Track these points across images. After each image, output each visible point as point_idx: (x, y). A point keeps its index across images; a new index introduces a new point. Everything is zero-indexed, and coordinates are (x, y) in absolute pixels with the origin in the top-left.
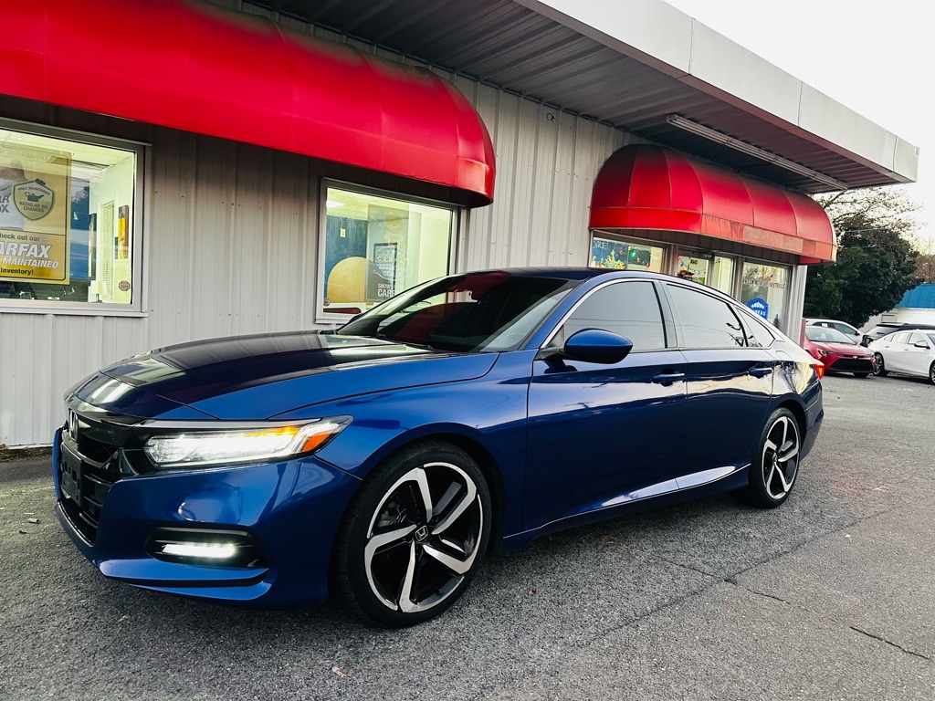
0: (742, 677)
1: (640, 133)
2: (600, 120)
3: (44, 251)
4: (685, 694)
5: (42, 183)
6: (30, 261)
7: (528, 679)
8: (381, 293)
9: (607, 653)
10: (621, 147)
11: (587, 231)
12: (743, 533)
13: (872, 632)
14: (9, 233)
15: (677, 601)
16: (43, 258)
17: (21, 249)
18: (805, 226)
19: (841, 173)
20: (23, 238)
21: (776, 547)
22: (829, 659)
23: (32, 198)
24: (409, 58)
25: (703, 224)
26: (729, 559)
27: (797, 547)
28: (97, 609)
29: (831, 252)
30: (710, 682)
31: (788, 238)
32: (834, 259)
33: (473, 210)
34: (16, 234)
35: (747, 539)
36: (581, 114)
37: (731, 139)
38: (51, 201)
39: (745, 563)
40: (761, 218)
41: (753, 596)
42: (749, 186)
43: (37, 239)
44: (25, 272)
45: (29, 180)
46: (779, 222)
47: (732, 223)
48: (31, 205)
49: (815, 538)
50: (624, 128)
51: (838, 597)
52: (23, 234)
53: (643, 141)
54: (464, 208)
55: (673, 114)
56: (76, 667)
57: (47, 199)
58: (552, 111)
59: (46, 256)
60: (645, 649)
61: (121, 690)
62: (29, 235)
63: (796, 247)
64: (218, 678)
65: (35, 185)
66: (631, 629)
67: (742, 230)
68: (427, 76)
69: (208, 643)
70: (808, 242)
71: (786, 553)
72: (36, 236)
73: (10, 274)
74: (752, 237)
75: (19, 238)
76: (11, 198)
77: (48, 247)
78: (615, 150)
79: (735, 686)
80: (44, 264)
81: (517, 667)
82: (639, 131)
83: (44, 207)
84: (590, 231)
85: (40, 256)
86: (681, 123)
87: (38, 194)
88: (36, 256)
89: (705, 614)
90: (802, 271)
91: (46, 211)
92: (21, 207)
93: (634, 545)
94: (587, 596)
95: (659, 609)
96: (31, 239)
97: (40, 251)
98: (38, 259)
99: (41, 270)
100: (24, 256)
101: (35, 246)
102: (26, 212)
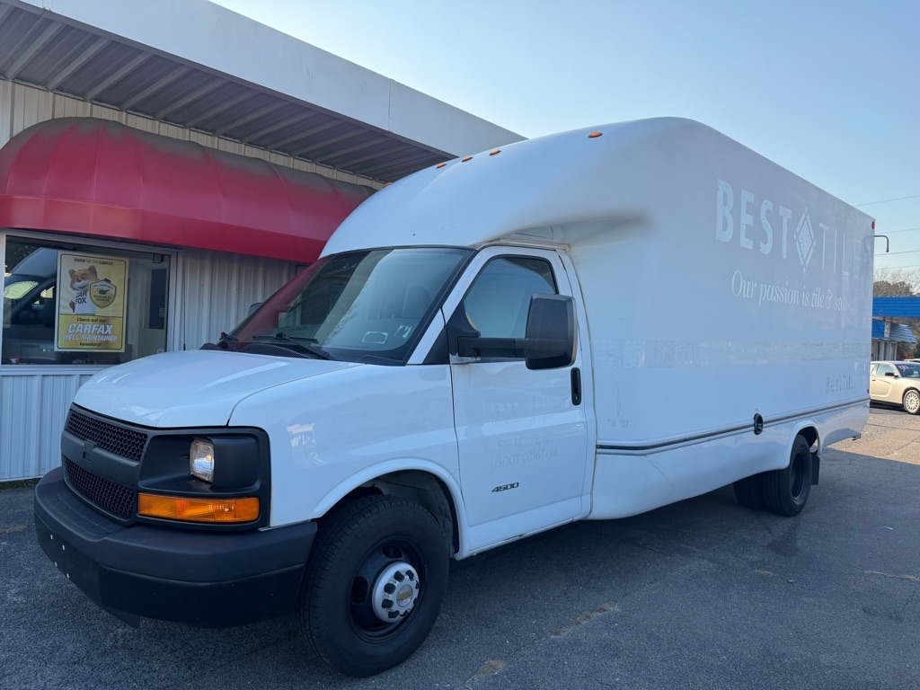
3: (109, 328)
5: (108, 281)
6: (99, 336)
14: (86, 317)
16: (108, 334)
17: (94, 329)
20: (96, 320)
34: (91, 318)
38: (114, 293)
43: (104, 321)
44: (95, 345)
48: (101, 297)
52: (95, 318)
57: (112, 292)
59: (110, 333)
62: (99, 318)
65: (104, 283)
72: (102, 319)
73: (86, 347)
75: (93, 320)
76: (88, 293)
77: (111, 326)
80: (107, 338)
83: (109, 297)
85: (106, 333)
87: (105, 289)
88: (103, 332)
91: (111, 301)
92: (94, 299)
96: (100, 321)
97: (106, 329)
98: (104, 335)
99: (107, 342)
100: (95, 333)
101: (103, 326)
102: (98, 302)
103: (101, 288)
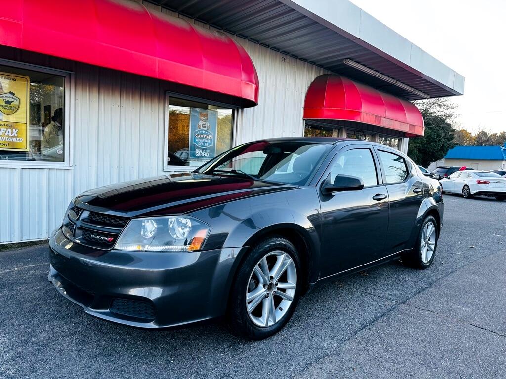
0: (429, 351)
1: (328, 68)
2: (309, 61)
3: (15, 132)
4: (405, 361)
5: (13, 94)
6: (7, 138)
7: (327, 359)
8: (197, 154)
9: (360, 343)
10: (318, 76)
11: (302, 120)
12: (403, 279)
13: (481, 326)
15: (384, 314)
16: (14, 136)
17: (2, 131)
18: (410, 118)
19: (427, 90)
20: (4, 125)
21: (421, 285)
22: (466, 340)
23: (8, 102)
24: (211, 26)
25: (362, 116)
26: (401, 292)
27: (431, 284)
28: (86, 333)
29: (421, 131)
30: (415, 355)
31: (402, 124)
32: (423, 135)
33: (245, 109)
35: (406, 281)
36: (299, 58)
37: (375, 72)
38: (18, 104)
39: (409, 294)
40: (389, 114)
41: (420, 311)
42: (384, 96)
43: (11, 126)
44: (4, 144)
45: (6, 92)
46: (398, 115)
47: (376, 116)
48: (7, 106)
49: (438, 280)
50: (321, 66)
51: (460, 309)
53: (329, 72)
54: (240, 108)
55: (347, 58)
56: (89, 365)
57: (16, 103)
58: (284, 56)
59: (16, 135)
60: (378, 341)
61: (119, 375)
62: (6, 124)
63: (405, 129)
64: (169, 366)
65: (9, 95)
66: (367, 330)
67: (380, 120)
68: (224, 37)
69: (156, 348)
70: (412, 126)
71: (426, 288)
72: (10, 124)
74: (386, 124)
77: (17, 130)
78: (316, 77)
79: (428, 356)
80: (14, 140)
81: (319, 353)
82: (328, 67)
83: (14, 107)
84: (304, 120)
85: (13, 135)
86: (352, 63)
87: (11, 100)
88: (10, 135)
89: (400, 321)
90: (406, 141)
91: (15, 110)
92: (1, 108)
93: (352, 287)
94: (339, 314)
95: (377, 319)
96: (7, 126)
97: (12, 133)
98: (11, 137)
99: (13, 143)
100: (3, 135)
101: (9, 130)
102: (5, 111)
103: (7, 99)
